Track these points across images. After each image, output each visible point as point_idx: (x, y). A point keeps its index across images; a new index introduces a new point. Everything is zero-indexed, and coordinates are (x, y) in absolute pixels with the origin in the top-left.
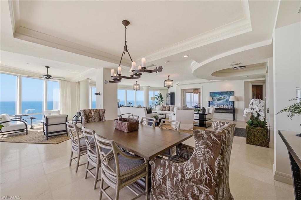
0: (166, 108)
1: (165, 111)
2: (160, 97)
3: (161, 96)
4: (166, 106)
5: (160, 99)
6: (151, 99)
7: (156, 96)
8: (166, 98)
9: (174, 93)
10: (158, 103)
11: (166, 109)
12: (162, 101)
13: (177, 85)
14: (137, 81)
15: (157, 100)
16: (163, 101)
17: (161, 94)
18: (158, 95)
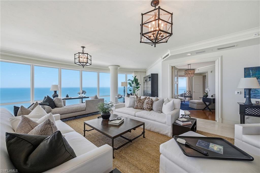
0: (143, 102)
1: (141, 109)
2: (134, 82)
3: (136, 80)
4: (145, 99)
5: (134, 85)
6: (122, 85)
7: (129, 81)
8: (143, 83)
9: (157, 74)
10: (132, 90)
11: (145, 106)
12: (137, 88)
13: (163, 59)
14: (83, 47)
15: (131, 86)
16: (139, 87)
17: (136, 78)
18: (133, 79)
